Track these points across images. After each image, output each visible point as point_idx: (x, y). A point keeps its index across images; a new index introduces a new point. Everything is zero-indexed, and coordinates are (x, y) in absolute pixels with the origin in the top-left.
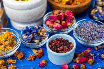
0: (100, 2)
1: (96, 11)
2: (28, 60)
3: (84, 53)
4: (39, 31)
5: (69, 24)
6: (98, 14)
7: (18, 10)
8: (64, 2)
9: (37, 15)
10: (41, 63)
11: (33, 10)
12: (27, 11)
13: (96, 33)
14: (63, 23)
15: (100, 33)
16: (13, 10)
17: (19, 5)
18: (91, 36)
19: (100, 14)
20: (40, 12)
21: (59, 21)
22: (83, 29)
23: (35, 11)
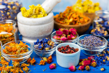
0: (98, 24)
1: (95, 30)
2: (40, 64)
3: (88, 59)
4: (48, 42)
5: (73, 37)
6: (97, 33)
7: (31, 25)
8: (68, 23)
9: (46, 31)
10: (51, 65)
11: (43, 26)
12: (38, 26)
13: (97, 42)
14: (69, 37)
15: (100, 43)
16: (26, 26)
17: (32, 21)
18: (93, 45)
19: (99, 32)
20: (48, 28)
21: (65, 35)
22: (85, 41)
23: (45, 27)
